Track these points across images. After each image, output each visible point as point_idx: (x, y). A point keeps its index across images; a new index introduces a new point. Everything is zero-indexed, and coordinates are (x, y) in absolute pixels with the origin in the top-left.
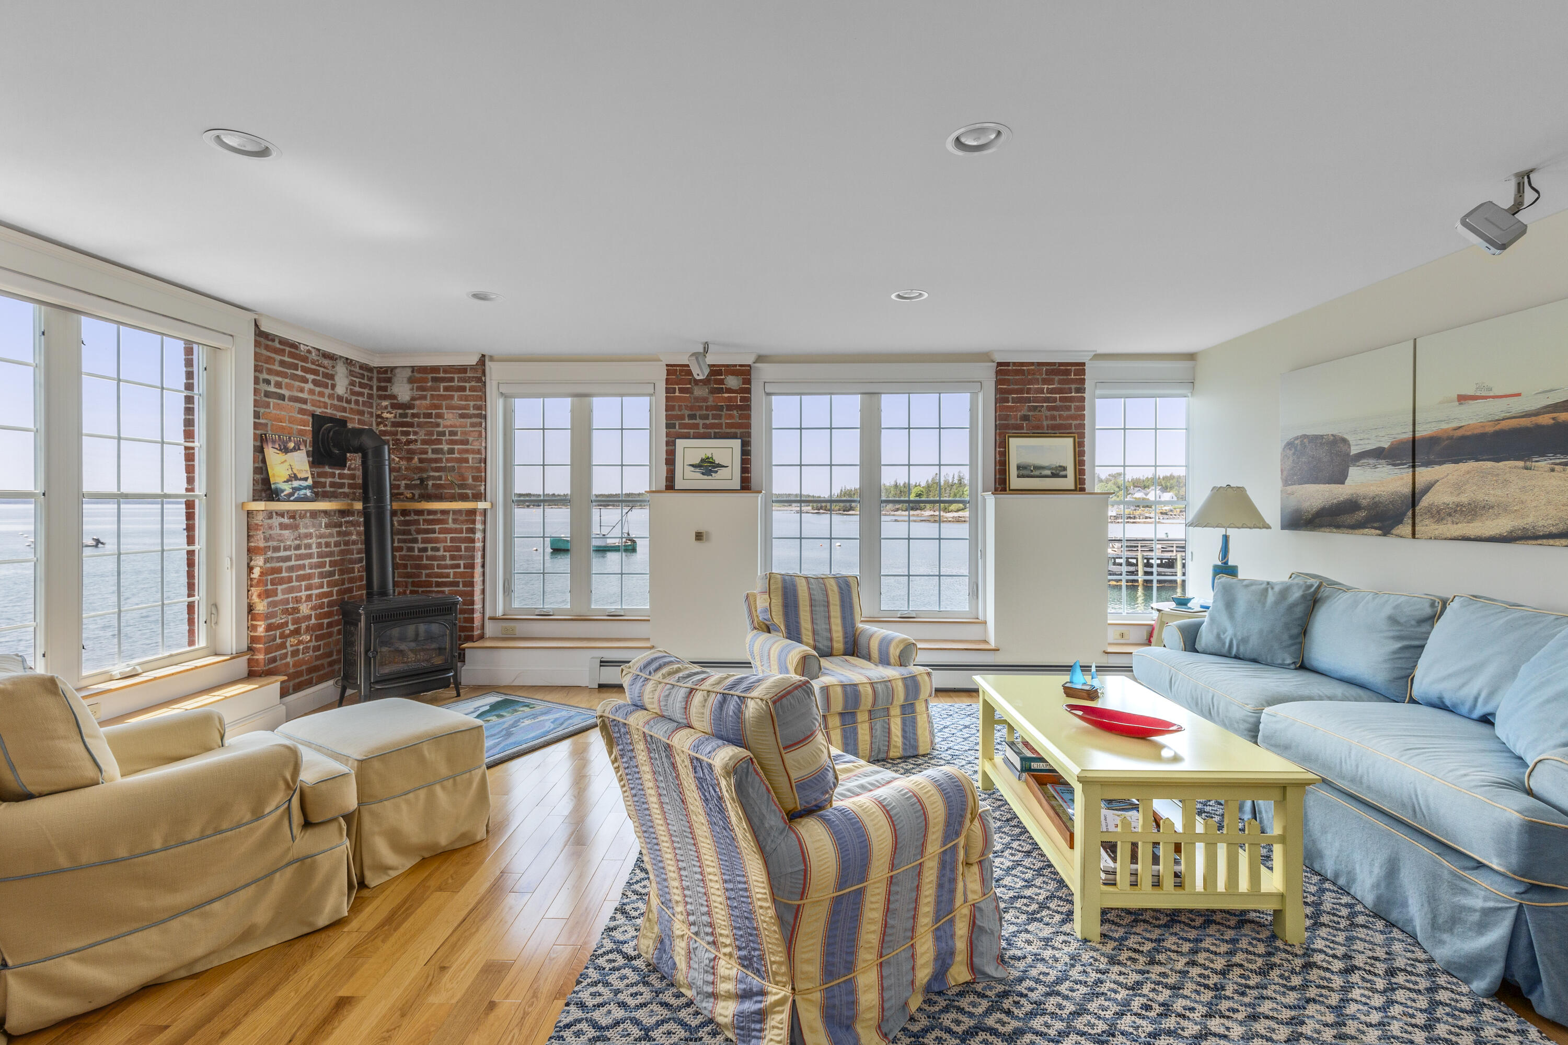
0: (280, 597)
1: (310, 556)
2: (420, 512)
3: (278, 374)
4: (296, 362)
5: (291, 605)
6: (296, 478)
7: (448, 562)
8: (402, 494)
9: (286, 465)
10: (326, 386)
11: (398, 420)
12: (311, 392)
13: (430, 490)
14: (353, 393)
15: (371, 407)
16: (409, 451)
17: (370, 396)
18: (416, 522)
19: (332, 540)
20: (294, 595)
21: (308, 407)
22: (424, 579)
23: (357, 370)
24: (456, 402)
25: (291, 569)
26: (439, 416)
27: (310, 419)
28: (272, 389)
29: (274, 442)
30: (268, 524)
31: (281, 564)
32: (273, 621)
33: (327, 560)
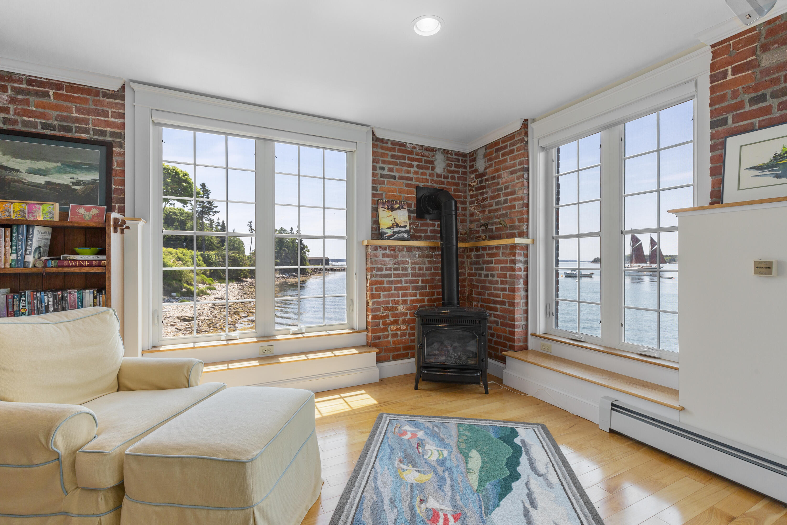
0: (382, 299)
1: (407, 275)
2: (484, 249)
3: (390, 163)
4: (404, 155)
5: (391, 305)
6: (397, 226)
7: (500, 286)
8: (480, 237)
9: (391, 218)
10: (428, 168)
11: (479, 185)
12: (416, 173)
13: (495, 233)
14: (449, 172)
15: (466, 180)
16: (485, 206)
17: (464, 173)
18: (482, 256)
19: (424, 266)
20: (393, 299)
21: (414, 182)
22: (487, 297)
23: (453, 156)
24: (509, 163)
25: (391, 282)
26: (499, 177)
27: (415, 190)
28: (386, 172)
29: (384, 204)
30: (374, 254)
31: (383, 279)
32: (378, 313)
33: (420, 278)
